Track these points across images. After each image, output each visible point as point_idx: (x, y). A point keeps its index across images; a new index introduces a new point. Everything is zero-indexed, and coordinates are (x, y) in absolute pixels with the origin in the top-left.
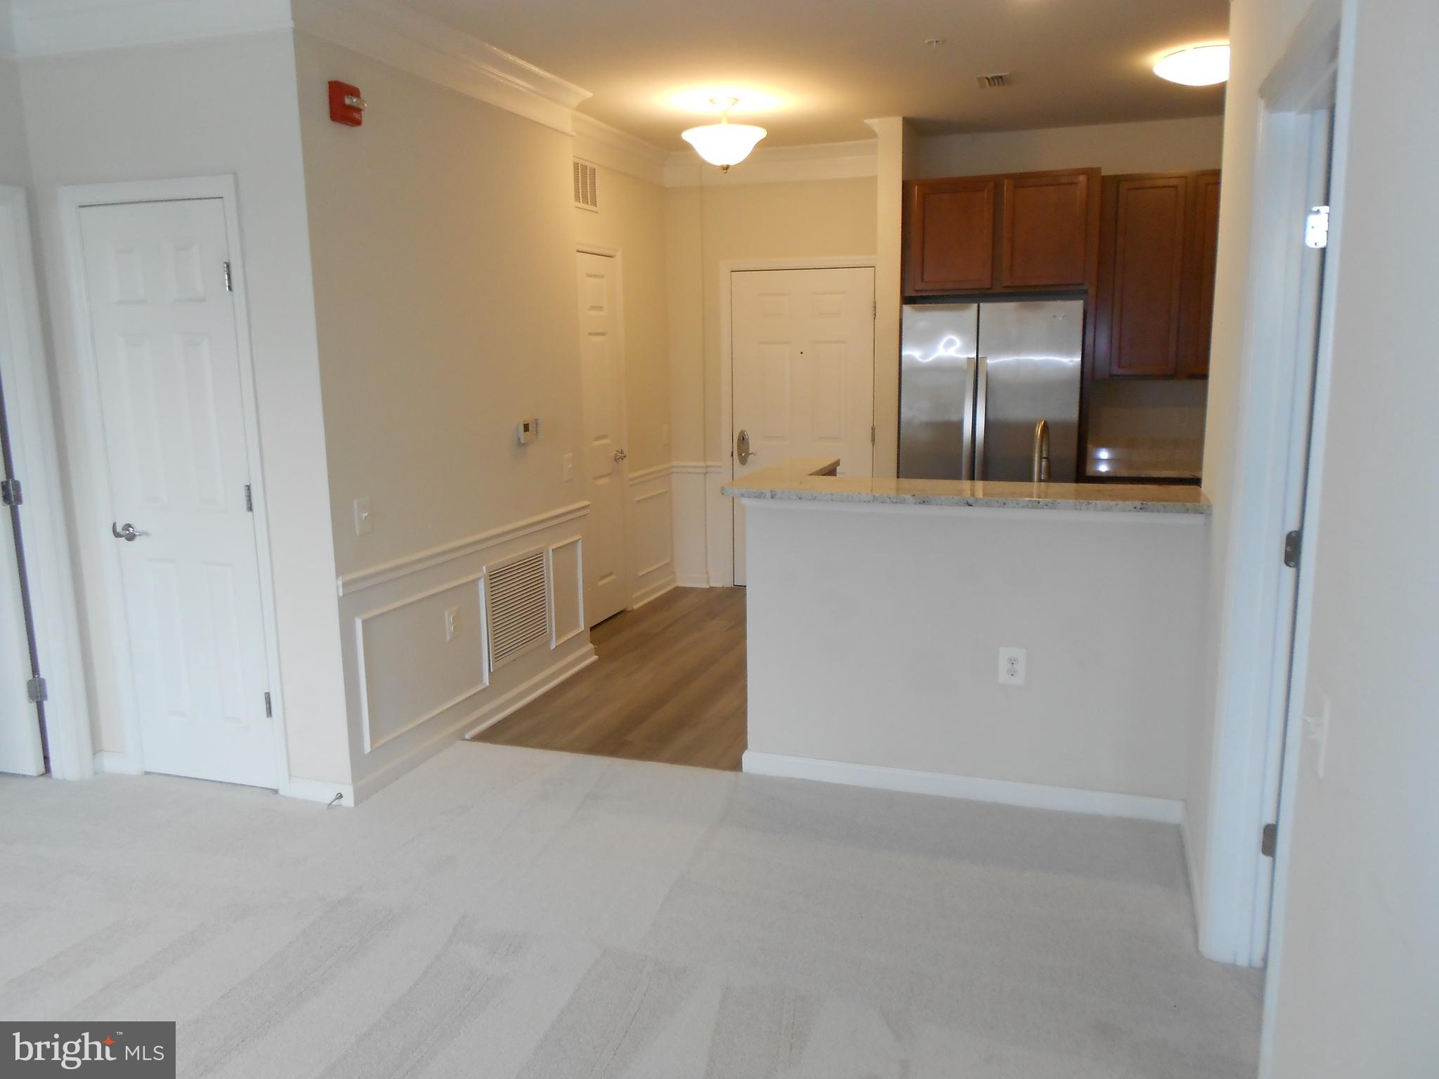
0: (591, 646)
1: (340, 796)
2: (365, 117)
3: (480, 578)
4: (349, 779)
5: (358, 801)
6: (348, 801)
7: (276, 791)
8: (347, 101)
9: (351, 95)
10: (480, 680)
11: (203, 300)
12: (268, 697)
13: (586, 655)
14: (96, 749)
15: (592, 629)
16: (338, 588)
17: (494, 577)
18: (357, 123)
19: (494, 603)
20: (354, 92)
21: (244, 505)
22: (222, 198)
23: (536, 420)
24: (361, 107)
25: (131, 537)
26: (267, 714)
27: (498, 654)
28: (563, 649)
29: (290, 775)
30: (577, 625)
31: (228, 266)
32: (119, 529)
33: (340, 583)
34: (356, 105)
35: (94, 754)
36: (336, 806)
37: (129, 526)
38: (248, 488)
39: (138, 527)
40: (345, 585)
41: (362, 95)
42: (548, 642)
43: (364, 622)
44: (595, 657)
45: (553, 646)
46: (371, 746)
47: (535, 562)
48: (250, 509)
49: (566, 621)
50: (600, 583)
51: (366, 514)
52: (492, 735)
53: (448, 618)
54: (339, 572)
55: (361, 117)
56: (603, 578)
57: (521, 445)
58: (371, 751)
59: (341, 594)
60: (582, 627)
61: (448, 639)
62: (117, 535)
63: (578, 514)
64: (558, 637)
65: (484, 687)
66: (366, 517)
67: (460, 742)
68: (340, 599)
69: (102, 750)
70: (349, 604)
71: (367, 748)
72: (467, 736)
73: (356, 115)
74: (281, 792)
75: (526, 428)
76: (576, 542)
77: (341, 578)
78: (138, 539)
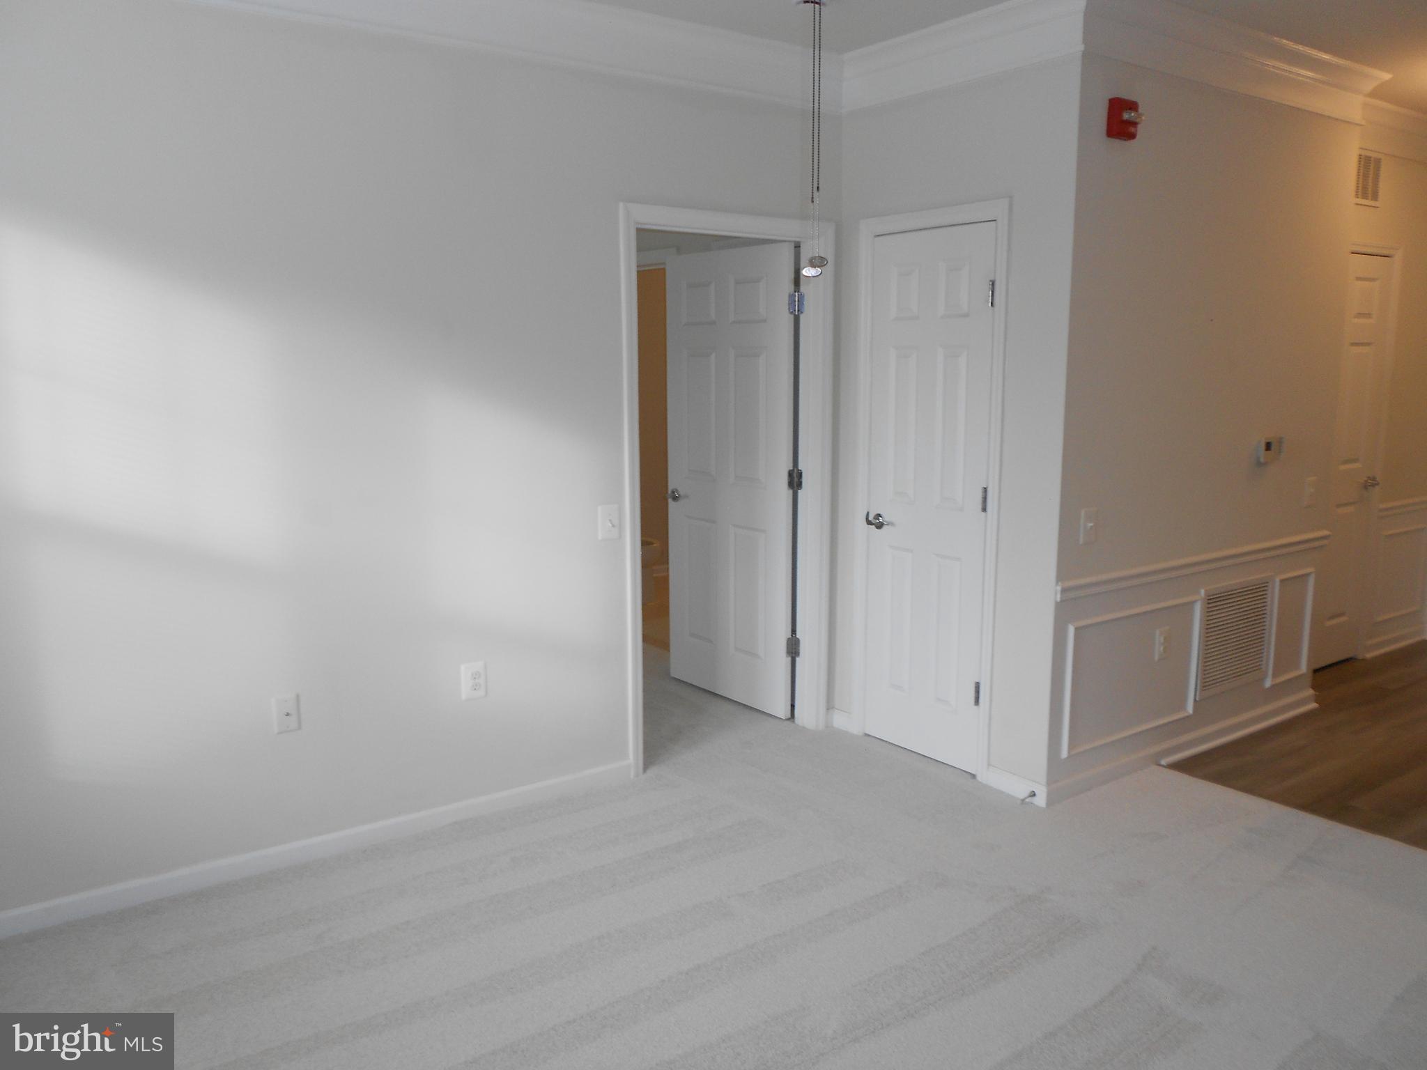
0: (1311, 692)
1: (1033, 794)
2: (1141, 131)
3: (1195, 601)
4: (1043, 779)
5: (1050, 802)
6: (1041, 801)
7: (974, 776)
8: (1126, 116)
9: (1130, 109)
10: (1182, 706)
11: (966, 315)
12: (977, 686)
13: (1304, 701)
14: (830, 706)
15: (1316, 671)
16: (1056, 594)
17: (1213, 602)
18: (1132, 136)
19: (1208, 629)
20: (1133, 106)
21: (980, 507)
22: (995, 220)
23: (1281, 438)
24: (1138, 120)
25: (880, 526)
26: (975, 702)
27: (1205, 683)
28: (1278, 690)
29: (989, 765)
30: (1297, 666)
31: (993, 284)
32: (871, 518)
33: (1059, 588)
34: (1132, 119)
35: (828, 709)
36: (1028, 803)
37: (879, 515)
38: (985, 490)
39: (886, 517)
40: (1064, 591)
41: (1140, 110)
42: (1262, 680)
43: (1076, 629)
44: (1314, 705)
45: (1268, 683)
46: (1069, 753)
47: (1258, 591)
48: (984, 509)
49: (1286, 660)
50: (1329, 623)
51: (1092, 524)
52: (1188, 766)
53: (1159, 638)
54: (1060, 577)
55: (1136, 131)
56: (1332, 617)
57: (1259, 464)
58: (1067, 758)
59: (1059, 600)
60: (1304, 667)
61: (1156, 658)
62: (869, 523)
63: (1316, 544)
64: (1275, 675)
65: (1186, 714)
66: (1092, 527)
67: (1155, 767)
68: (1057, 603)
69: (833, 708)
70: (1065, 610)
71: (1064, 753)
72: (1163, 762)
73: (1132, 129)
74: (979, 778)
75: (1268, 446)
76: (1307, 575)
77: (1060, 583)
78: (885, 528)
